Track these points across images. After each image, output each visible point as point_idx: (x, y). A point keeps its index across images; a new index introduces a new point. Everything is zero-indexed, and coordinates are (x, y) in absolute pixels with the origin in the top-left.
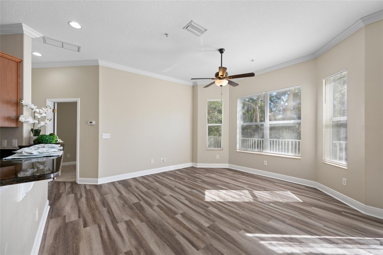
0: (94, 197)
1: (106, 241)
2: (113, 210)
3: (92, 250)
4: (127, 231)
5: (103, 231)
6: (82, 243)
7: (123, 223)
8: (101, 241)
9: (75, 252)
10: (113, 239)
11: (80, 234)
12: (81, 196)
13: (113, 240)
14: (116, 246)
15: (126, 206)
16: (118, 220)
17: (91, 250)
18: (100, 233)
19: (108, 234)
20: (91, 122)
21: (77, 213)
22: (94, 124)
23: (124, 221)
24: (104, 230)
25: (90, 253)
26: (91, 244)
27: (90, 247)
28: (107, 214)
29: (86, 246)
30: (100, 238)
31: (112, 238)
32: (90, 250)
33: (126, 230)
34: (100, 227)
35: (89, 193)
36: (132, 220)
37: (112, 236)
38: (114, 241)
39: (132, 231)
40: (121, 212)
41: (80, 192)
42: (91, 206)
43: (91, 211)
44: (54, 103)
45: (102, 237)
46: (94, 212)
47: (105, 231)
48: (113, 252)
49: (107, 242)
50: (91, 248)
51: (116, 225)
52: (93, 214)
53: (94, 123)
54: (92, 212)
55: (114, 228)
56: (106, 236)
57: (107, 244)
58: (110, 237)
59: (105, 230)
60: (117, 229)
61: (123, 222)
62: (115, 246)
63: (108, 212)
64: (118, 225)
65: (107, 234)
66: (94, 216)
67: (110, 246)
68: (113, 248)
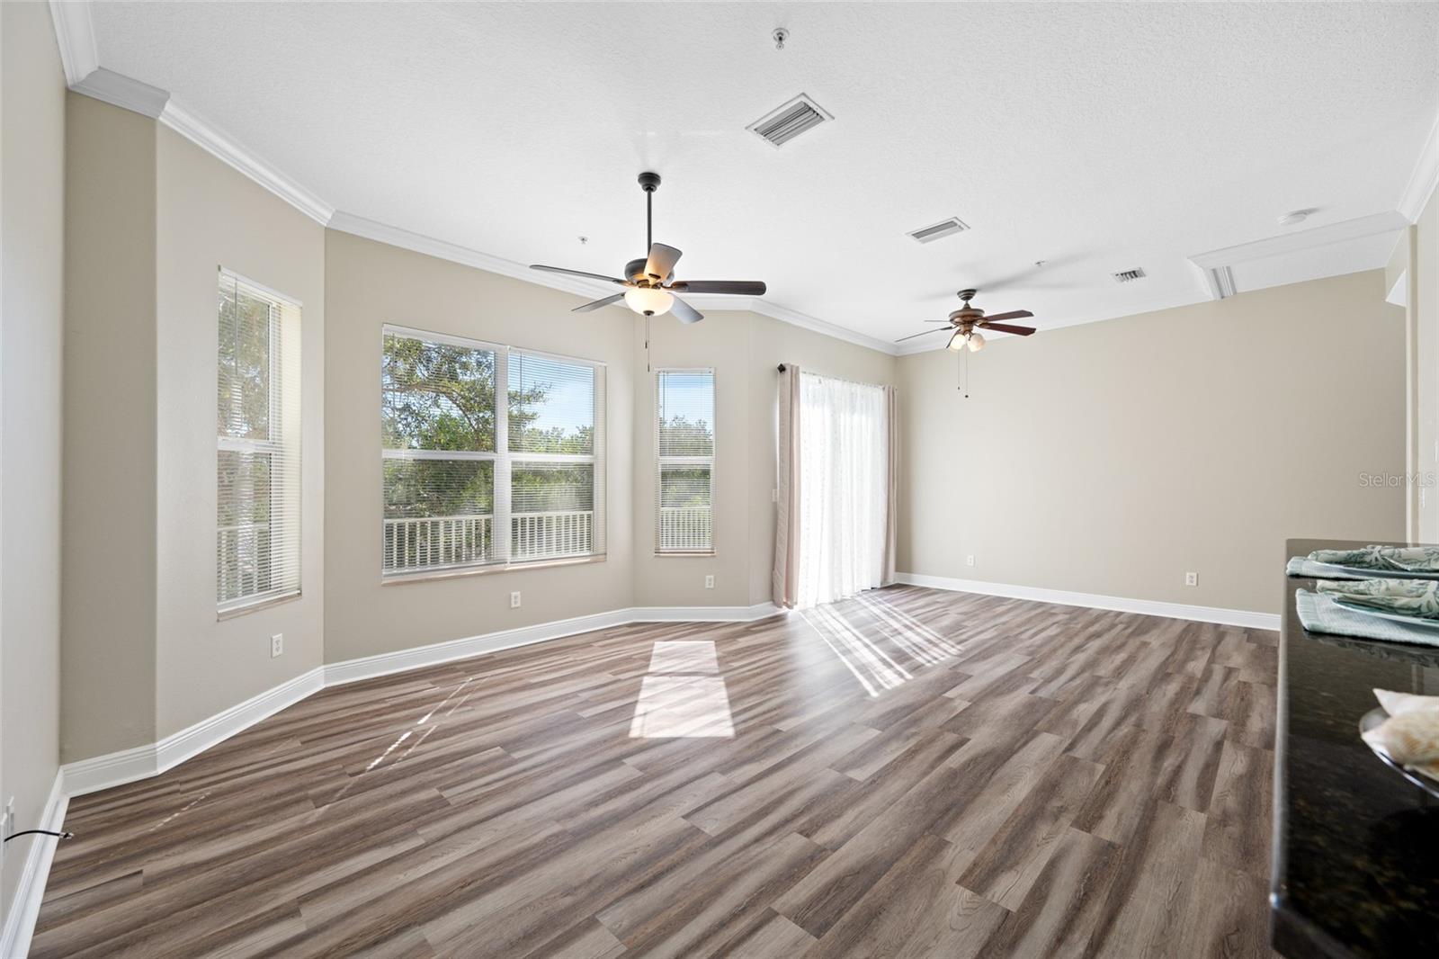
1: (1107, 893)
3: (1169, 912)
4: (1018, 864)
5: (1090, 936)
7: (993, 896)
8: (1124, 908)
14: (1094, 860)
16: (991, 921)
17: (1172, 912)
18: (1106, 941)
19: (1079, 909)
23: (978, 898)
24: (1081, 938)
25: (1180, 909)
26: (1163, 933)
27: (1170, 924)
30: (1118, 923)
32: (1176, 915)
33: (1019, 868)
37: (1076, 892)
38: (1086, 873)
39: (1011, 850)
45: (1110, 920)
47: (1082, 928)
48: (1113, 857)
49: (1109, 889)
50: (1170, 919)
51: (1022, 909)
55: (1041, 909)
56: (1096, 910)
57: (1111, 885)
59: (1077, 935)
60: (1038, 896)
61: (988, 898)
62: (1095, 862)
64: (1013, 907)
65: (1085, 911)
67: (1110, 874)
68: (1106, 864)
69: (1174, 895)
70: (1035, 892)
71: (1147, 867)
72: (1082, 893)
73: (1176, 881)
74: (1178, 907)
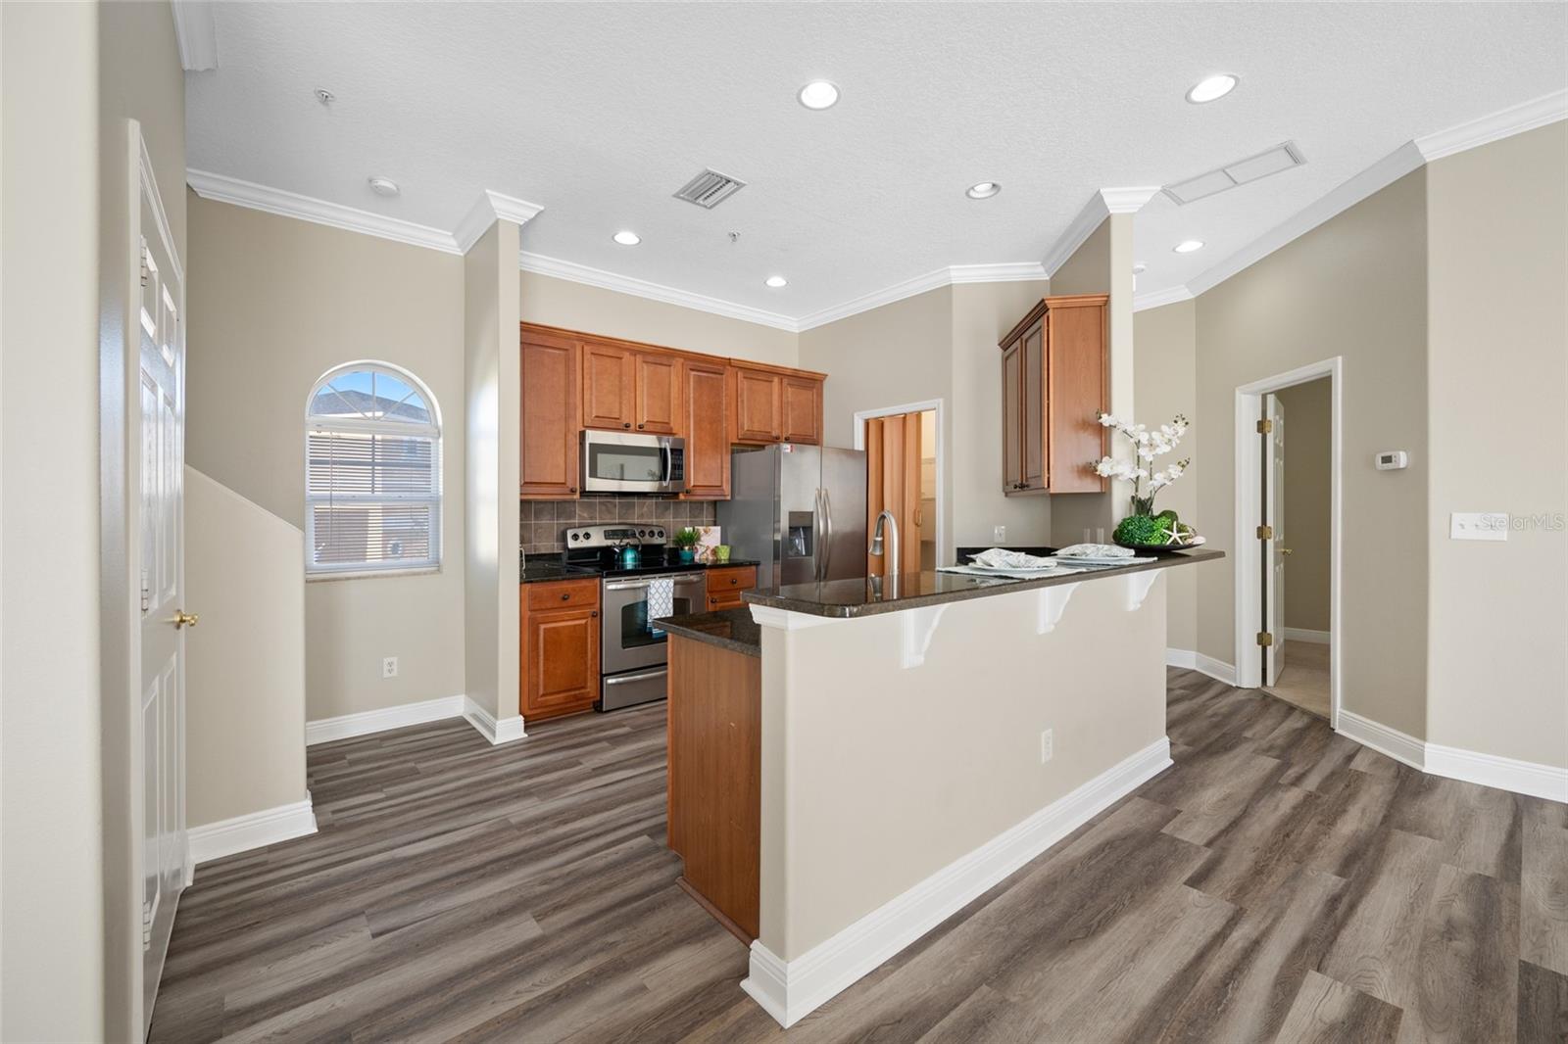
0: (1345, 811)
1: (1199, 984)
2: (1365, 909)
3: (1132, 961)
4: (1325, 1033)
5: (1225, 944)
6: (1132, 917)
7: (1343, 991)
8: (1182, 967)
9: (1092, 925)
10: (1232, 1000)
11: (1156, 891)
12: (1297, 781)
13: (1226, 1005)
14: (1210, 1031)
15: (1464, 944)
16: (1337, 960)
17: (1128, 960)
18: (1210, 938)
19: (1235, 969)
20: (1387, 460)
21: (1222, 825)
22: (1402, 466)
23: (1363, 988)
24: (1234, 943)
25: (1119, 961)
26: (1148, 944)
27: (1138, 950)
28: (1315, 906)
29: (1130, 938)
30: (1193, 953)
31: (1229, 996)
32: (1126, 957)
33: (1319, 1026)
34: (1232, 922)
35: (1343, 785)
36: (1410, 1021)
37: (1238, 988)
38: (1223, 1011)
40: (1395, 943)
41: (1307, 765)
42: (1292, 837)
43: (1270, 848)
44: (1264, 397)
45: (1201, 957)
46: (1274, 862)
47: (1233, 951)
48: (1178, 1035)
49: (1195, 989)
50: (1135, 954)
51: (1303, 972)
52: (1268, 865)
53: (1402, 459)
54: (1269, 855)
55: (1280, 972)
56: (1216, 967)
57: (1192, 994)
58: (1228, 984)
59: (1239, 945)
60: (1286, 988)
61: (1348, 988)
62: (1207, 1027)
63: (1333, 901)
64: (1313, 978)
65: (1229, 966)
66: (1262, 873)
67: (1190, 1007)
68: (1192, 1024)
69: (1117, 978)
70: (1291, 991)
71: (1134, 1015)
72: (1231, 986)
73: (1104, 994)
74: (1121, 963)
